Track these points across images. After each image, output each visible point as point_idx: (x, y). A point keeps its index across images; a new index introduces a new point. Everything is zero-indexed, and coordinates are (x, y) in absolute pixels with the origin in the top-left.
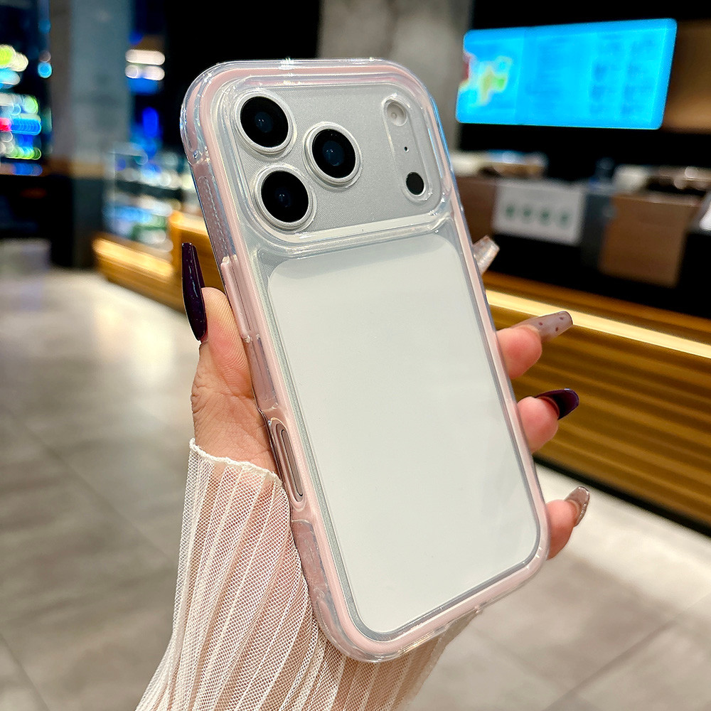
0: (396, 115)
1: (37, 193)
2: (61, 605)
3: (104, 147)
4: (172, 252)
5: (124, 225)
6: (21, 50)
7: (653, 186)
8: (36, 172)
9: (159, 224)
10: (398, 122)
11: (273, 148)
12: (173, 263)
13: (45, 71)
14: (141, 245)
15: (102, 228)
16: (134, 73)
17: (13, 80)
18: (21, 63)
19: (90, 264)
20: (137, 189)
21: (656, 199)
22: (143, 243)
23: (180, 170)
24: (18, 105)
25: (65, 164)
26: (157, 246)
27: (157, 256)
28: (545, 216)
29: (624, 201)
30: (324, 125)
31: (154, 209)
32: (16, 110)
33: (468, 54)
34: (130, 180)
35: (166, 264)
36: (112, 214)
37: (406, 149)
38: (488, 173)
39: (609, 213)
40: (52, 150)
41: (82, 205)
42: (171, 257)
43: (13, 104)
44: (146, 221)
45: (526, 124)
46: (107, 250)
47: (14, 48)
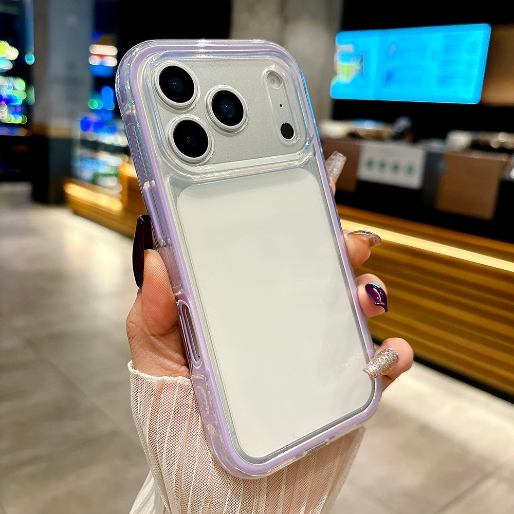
0: (274, 81)
1: (22, 148)
3: (72, 116)
4: (122, 193)
5: (87, 173)
6: (13, 44)
7: (475, 146)
8: (21, 133)
9: (112, 172)
10: (275, 87)
11: (183, 103)
12: (122, 201)
13: (30, 59)
15: (70, 175)
16: (95, 61)
17: (8, 66)
18: (14, 53)
19: (61, 200)
20: (96, 146)
21: (476, 155)
22: (100, 186)
24: (11, 85)
25: (44, 127)
26: (111, 188)
27: (111, 196)
28: (396, 168)
29: (453, 157)
30: (221, 87)
31: (108, 161)
32: (9, 88)
34: (91, 139)
35: (117, 201)
36: (78, 164)
37: (281, 106)
38: (353, 136)
39: (442, 165)
41: (55, 159)
42: (120, 196)
43: (7, 84)
44: (103, 170)
46: (74, 191)
47: (8, 43)
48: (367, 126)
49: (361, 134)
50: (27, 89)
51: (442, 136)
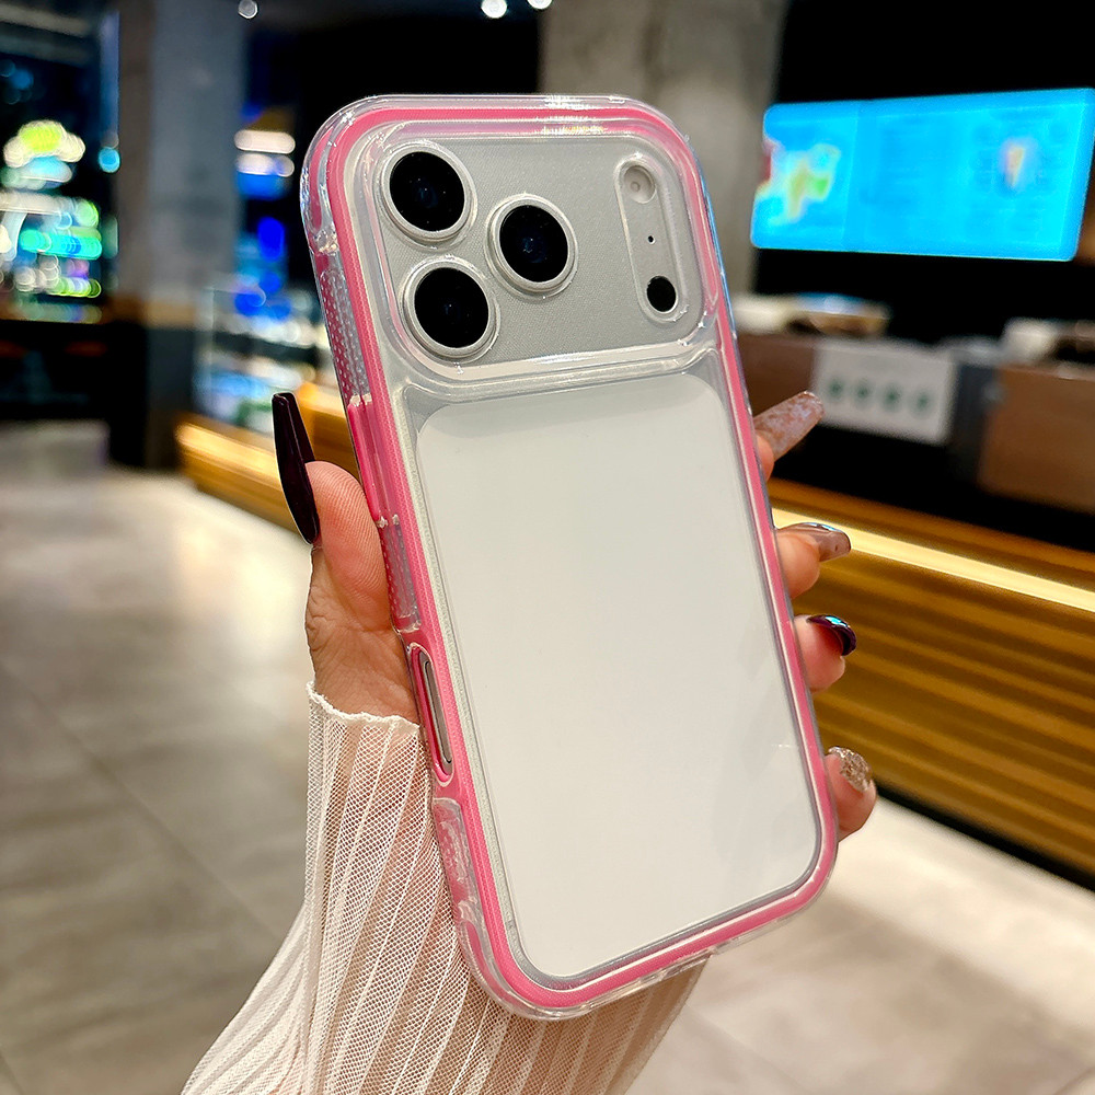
0: (639, 186)
1: (91, 349)
2: (107, 1017)
3: (197, 280)
5: (226, 402)
6: (73, 129)
7: (1065, 352)
8: (90, 316)
10: (640, 198)
13: (110, 162)
14: (251, 434)
15: (191, 407)
17: (63, 175)
18: (74, 148)
19: (170, 461)
20: (247, 347)
22: (254, 430)
23: (314, 319)
24: (67, 214)
25: (135, 305)
28: (892, 397)
31: (272, 378)
32: (64, 221)
33: (769, 140)
34: (237, 332)
36: (206, 384)
37: (651, 239)
38: (800, 327)
39: (993, 393)
40: (117, 284)
41: (159, 373)
43: (59, 212)
44: (259, 396)
45: (860, 251)
46: (198, 440)
47: (63, 126)
48: (831, 308)
49: (817, 323)
50: (102, 225)
51: (994, 331)
